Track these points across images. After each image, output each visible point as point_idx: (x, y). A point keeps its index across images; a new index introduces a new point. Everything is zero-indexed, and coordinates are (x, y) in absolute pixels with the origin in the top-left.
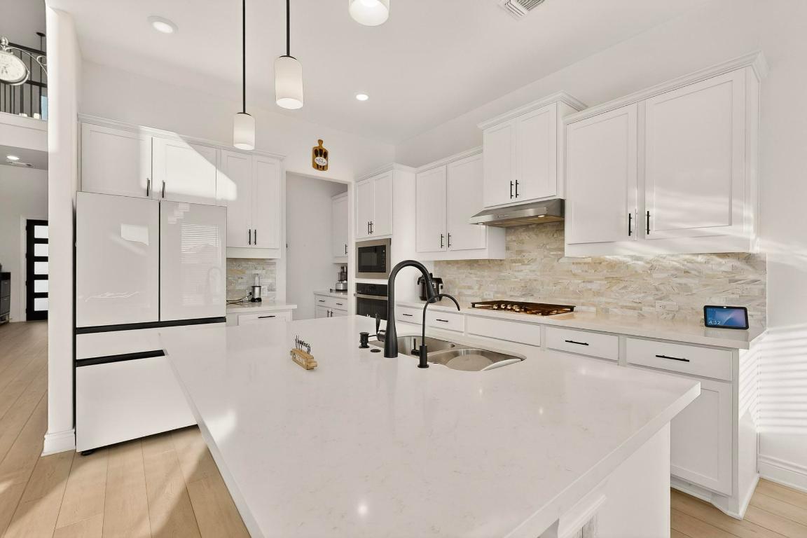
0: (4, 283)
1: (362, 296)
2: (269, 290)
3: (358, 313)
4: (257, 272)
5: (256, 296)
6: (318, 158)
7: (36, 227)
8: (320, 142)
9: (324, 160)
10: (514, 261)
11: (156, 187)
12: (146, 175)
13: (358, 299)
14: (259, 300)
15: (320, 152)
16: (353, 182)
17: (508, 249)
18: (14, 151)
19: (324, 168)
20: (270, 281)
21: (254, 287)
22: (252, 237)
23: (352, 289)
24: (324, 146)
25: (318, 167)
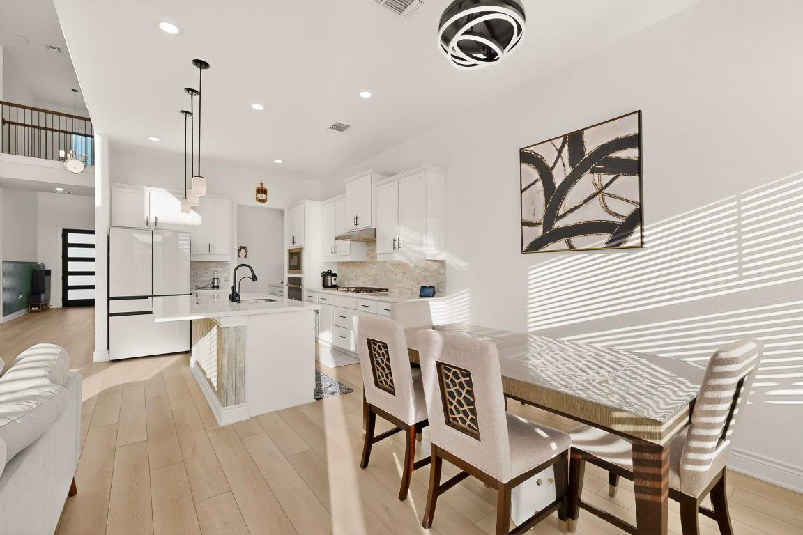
0: (47, 278)
1: (291, 286)
2: (225, 281)
3: (289, 298)
4: (217, 269)
5: (216, 284)
6: (260, 195)
7: (69, 234)
8: (262, 184)
9: (264, 196)
10: (370, 263)
11: (152, 220)
12: (146, 214)
13: (289, 287)
14: (218, 287)
15: (261, 190)
16: (286, 208)
17: (368, 255)
18: (59, 185)
19: (264, 201)
20: (226, 275)
21: (214, 279)
22: (211, 248)
23: (286, 282)
24: (264, 186)
25: (260, 200)
